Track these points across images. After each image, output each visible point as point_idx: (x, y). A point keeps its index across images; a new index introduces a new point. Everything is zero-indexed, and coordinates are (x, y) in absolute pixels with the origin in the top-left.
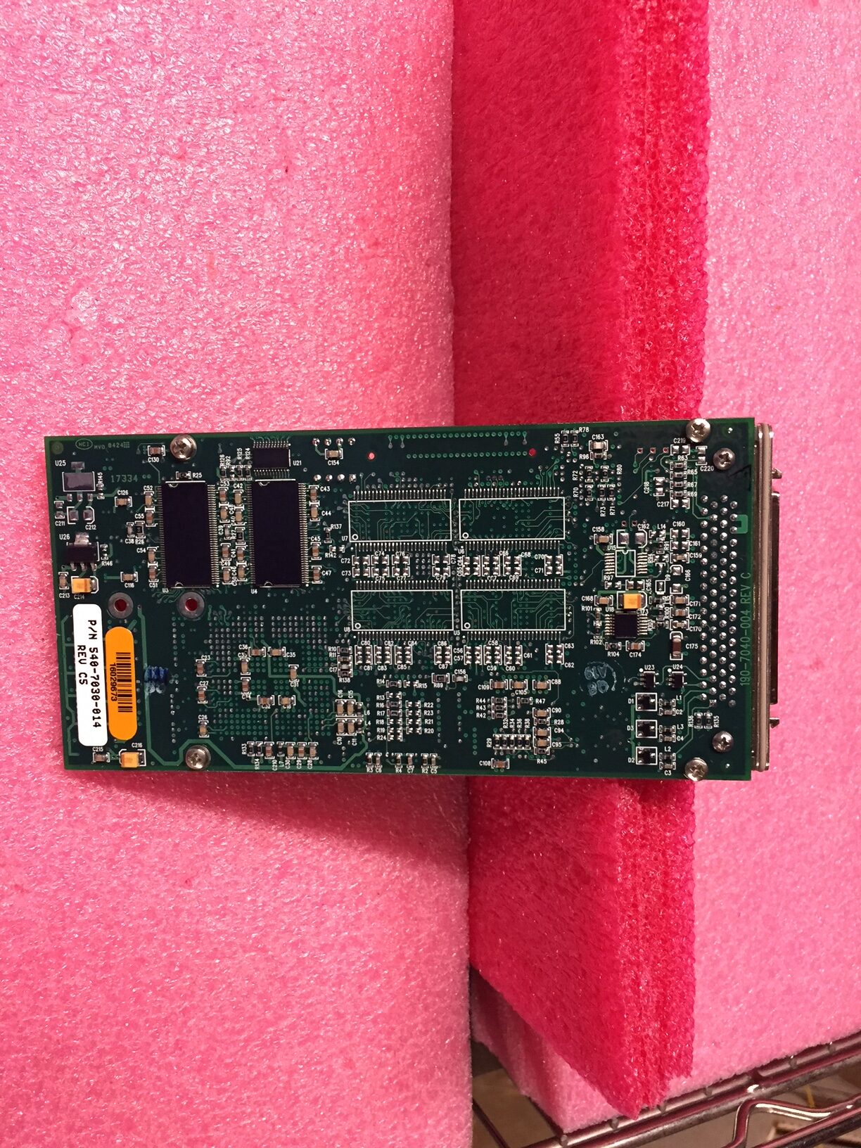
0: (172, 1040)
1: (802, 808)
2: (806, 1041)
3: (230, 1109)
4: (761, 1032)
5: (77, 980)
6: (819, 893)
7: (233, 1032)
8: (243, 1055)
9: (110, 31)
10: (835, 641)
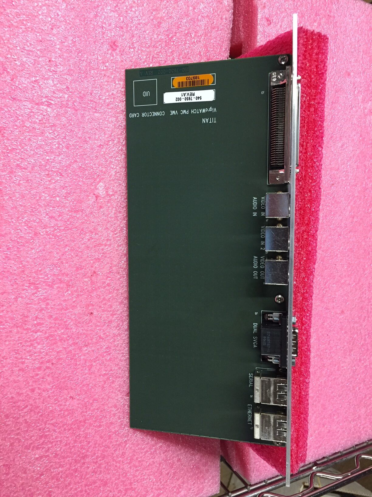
0: (121, 452)
1: (335, 365)
2: (335, 450)
3: (139, 477)
4: (319, 447)
5: (90, 431)
6: (341, 396)
7: (141, 449)
8: (144, 457)
9: (113, 90)
10: (349, 304)
